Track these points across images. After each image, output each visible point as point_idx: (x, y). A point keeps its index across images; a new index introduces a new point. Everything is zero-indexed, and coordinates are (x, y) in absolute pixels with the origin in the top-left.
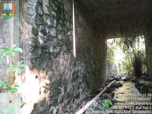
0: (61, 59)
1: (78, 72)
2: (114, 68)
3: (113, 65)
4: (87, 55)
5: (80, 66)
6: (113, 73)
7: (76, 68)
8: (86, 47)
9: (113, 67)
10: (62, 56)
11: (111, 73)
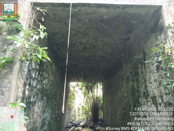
0: (36, 107)
1: (45, 119)
2: (73, 113)
3: (73, 109)
4: (54, 101)
5: (48, 112)
6: (72, 118)
7: (45, 115)
8: (54, 93)
9: (72, 111)
10: (37, 104)
11: (70, 118)
